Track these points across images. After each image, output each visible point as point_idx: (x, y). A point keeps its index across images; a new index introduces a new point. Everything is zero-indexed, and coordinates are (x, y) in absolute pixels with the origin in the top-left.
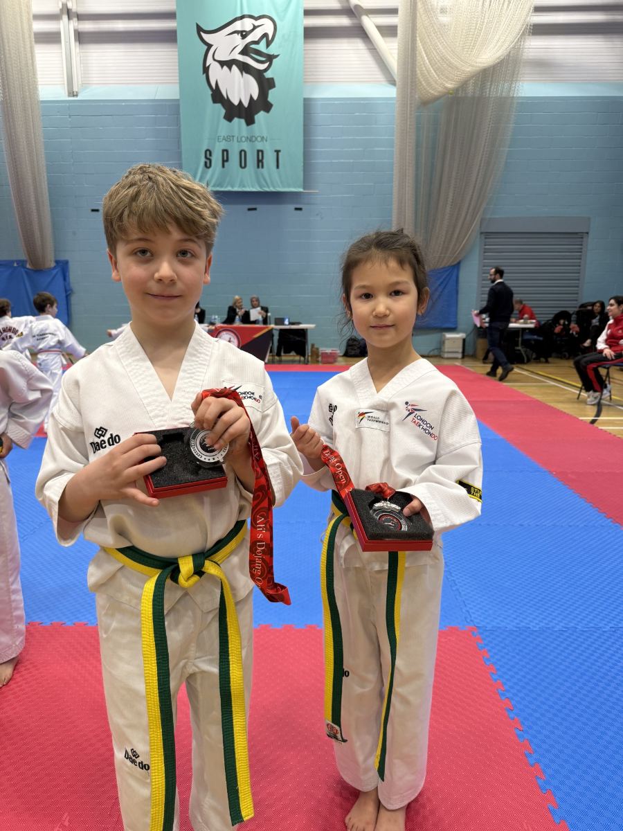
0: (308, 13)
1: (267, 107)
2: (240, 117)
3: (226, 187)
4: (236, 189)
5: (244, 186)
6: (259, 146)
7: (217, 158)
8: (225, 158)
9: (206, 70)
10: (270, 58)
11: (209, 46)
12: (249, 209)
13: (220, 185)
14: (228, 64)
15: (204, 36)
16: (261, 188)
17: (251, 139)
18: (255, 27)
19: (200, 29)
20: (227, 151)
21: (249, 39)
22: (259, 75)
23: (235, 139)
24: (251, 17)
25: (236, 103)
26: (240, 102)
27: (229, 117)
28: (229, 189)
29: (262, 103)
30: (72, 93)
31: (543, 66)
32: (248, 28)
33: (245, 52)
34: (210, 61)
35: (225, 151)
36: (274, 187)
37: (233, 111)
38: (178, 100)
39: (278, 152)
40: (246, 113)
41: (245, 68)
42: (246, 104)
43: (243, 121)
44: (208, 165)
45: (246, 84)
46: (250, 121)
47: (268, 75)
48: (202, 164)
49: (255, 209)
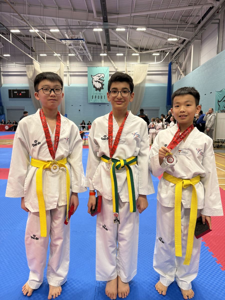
0: (110, 72)
1: (103, 89)
2: (98, 90)
3: (95, 102)
4: (97, 102)
5: (99, 102)
6: (101, 95)
7: (94, 97)
9: (92, 82)
10: (103, 80)
11: (93, 78)
12: (99, 106)
14: (96, 81)
15: (92, 77)
16: (102, 102)
17: (100, 94)
18: (101, 75)
19: (91, 76)
21: (100, 77)
22: (101, 83)
23: (97, 94)
24: (100, 74)
25: (97, 88)
26: (98, 88)
27: (96, 90)
29: (102, 88)
30: (69, 85)
31: (151, 81)
32: (100, 75)
33: (99, 79)
34: (93, 81)
35: (96, 96)
36: (104, 102)
37: (97, 89)
38: (87, 87)
39: (105, 96)
40: (99, 89)
41: (99, 82)
42: (99, 88)
43: (99, 91)
44: (92, 98)
45: (99, 85)
46: (100, 91)
47: (103, 83)
48: (91, 98)
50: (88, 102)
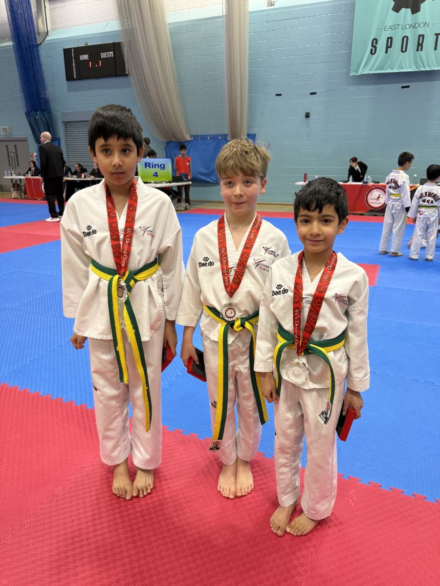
2: (406, 7)
3: (386, 70)
4: (395, 71)
5: (402, 68)
6: (421, 31)
7: (381, 45)
8: (389, 45)
12: (403, 87)
13: (381, 68)
17: (414, 26)
20: (391, 38)
23: (400, 26)
27: (397, 9)
28: (389, 71)
30: (270, 3)
36: (429, 67)
37: (401, 3)
39: (437, 35)
43: (409, 10)
44: (373, 51)
46: (416, 10)
48: (368, 51)
49: (408, 87)
50: (348, 72)
